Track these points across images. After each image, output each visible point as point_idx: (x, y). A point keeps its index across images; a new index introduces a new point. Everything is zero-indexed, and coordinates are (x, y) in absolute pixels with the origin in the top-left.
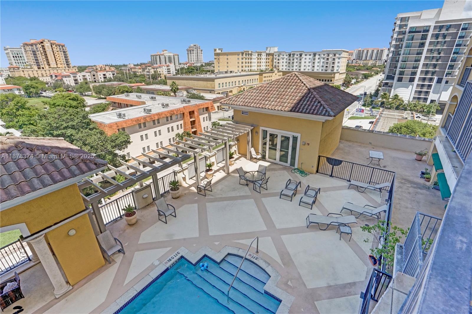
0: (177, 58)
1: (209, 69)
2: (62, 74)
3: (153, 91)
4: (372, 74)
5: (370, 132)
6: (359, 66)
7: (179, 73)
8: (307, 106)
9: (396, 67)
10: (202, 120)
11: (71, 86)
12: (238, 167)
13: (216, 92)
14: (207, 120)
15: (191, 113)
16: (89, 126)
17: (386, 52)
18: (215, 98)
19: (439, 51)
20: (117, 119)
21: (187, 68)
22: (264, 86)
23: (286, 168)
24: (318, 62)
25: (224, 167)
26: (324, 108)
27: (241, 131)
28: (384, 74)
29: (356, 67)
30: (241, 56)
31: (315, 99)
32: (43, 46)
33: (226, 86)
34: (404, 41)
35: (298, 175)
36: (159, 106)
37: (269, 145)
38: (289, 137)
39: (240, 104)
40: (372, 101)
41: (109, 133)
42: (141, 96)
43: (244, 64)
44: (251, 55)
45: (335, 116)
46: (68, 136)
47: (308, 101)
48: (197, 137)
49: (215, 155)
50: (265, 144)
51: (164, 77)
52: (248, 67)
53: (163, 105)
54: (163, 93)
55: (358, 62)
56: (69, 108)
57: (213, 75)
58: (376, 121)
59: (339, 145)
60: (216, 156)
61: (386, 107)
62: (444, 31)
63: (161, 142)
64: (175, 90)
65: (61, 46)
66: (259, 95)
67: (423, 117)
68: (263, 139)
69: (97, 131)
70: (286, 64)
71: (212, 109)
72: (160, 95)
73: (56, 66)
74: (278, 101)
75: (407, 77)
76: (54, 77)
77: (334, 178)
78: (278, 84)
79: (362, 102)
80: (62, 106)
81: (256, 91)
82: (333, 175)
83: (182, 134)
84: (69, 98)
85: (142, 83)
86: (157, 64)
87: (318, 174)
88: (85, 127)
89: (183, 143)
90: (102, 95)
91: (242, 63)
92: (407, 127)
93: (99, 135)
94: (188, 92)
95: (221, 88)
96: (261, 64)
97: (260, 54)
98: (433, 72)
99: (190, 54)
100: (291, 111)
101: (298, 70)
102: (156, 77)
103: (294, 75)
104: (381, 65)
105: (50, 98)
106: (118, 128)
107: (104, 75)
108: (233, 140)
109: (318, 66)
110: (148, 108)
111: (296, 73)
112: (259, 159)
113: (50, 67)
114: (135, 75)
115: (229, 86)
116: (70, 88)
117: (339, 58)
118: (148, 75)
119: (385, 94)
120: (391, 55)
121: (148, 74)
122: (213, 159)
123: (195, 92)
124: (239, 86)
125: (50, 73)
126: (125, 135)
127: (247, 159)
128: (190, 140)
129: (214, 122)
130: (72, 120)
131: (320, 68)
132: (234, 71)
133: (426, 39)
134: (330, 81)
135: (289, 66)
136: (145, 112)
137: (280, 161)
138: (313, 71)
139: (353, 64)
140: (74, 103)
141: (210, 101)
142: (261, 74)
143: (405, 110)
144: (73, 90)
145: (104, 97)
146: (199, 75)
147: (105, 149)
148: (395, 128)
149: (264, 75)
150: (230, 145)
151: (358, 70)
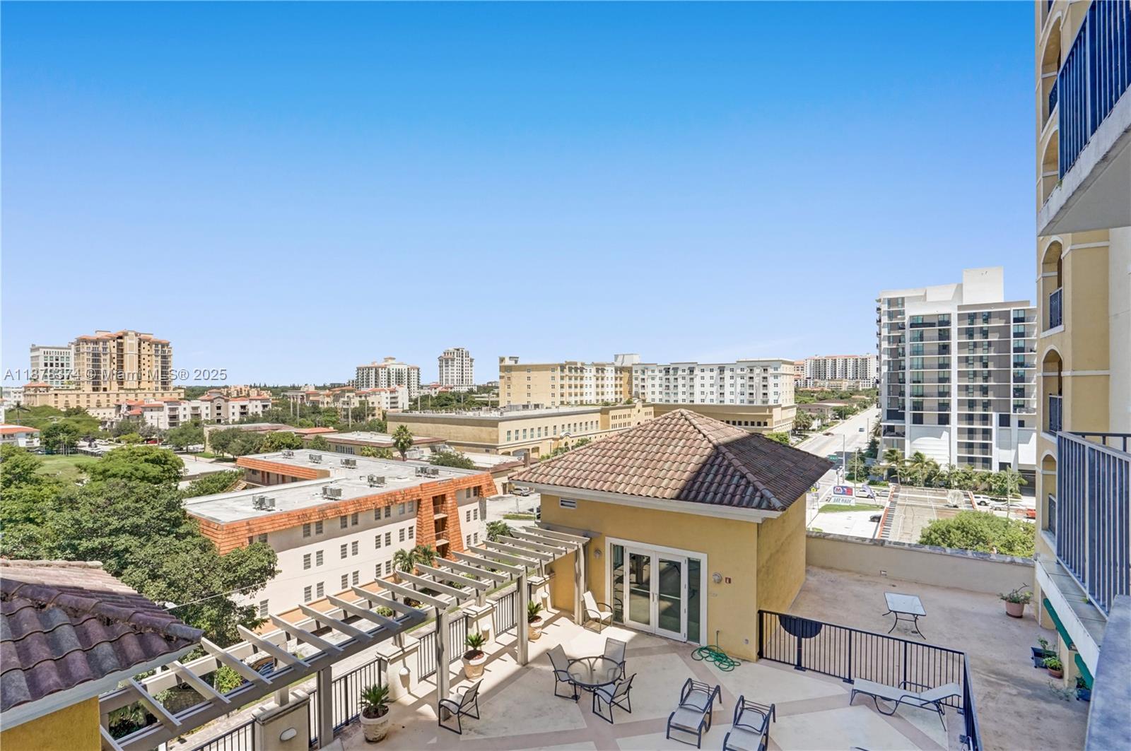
0: (416, 374)
1: (487, 399)
2: (146, 404)
3: (352, 446)
4: (855, 407)
5: (875, 544)
6: (822, 391)
7: (417, 407)
8: (715, 485)
9: (902, 394)
10: (462, 517)
11: (159, 430)
12: (553, 646)
13: (501, 452)
14: (475, 519)
15: (439, 501)
16: (178, 527)
17: (873, 365)
18: (498, 465)
19: (984, 361)
20: (253, 513)
21: (436, 395)
22: (613, 440)
23: (677, 647)
24: (732, 385)
25: (514, 644)
26: (756, 490)
27: (559, 548)
28: (880, 407)
29: (815, 395)
30: (558, 373)
31: (732, 469)
32: (120, 345)
33: (525, 437)
34: (904, 342)
35: (710, 665)
36: (362, 481)
37: (631, 583)
38: (680, 563)
39: (557, 483)
40: (866, 469)
41: (224, 547)
42: (320, 457)
43: (566, 390)
44: (581, 371)
45: (784, 509)
46: (117, 554)
47: (715, 475)
48: (448, 565)
49: (491, 612)
50: (620, 580)
51: (381, 415)
52: (576, 395)
53: (372, 479)
54: (374, 450)
55: (818, 384)
56: (138, 481)
57: (496, 413)
58: (887, 515)
59: (807, 579)
60: (495, 613)
61: (903, 480)
62: (979, 324)
63: (356, 574)
64: (403, 445)
65: (160, 346)
66: (601, 460)
67: (994, 502)
68: (615, 568)
69: (196, 541)
70: (661, 389)
71: (489, 490)
72: (368, 455)
73: (135, 385)
74: (646, 474)
75: (930, 414)
76: (125, 410)
77: (807, 671)
78: (644, 434)
79: (843, 472)
80: (123, 477)
81: (594, 452)
82: (803, 665)
83: (411, 554)
84: (147, 457)
85: (328, 427)
86: (368, 386)
87: (763, 661)
88: (166, 531)
89: (410, 579)
90: (229, 453)
91: (562, 387)
92: (962, 528)
93: (197, 553)
94: (434, 450)
95: (513, 441)
96: (603, 390)
97: (600, 369)
98: (983, 403)
99: (446, 366)
100: (678, 498)
101: (687, 402)
102: (362, 415)
103: (678, 416)
104: (869, 390)
105: (100, 455)
106: (251, 535)
107: (243, 407)
108: (539, 573)
109: (732, 393)
110: (333, 486)
111: (683, 411)
112: (606, 623)
113: (122, 388)
114: (315, 410)
115: (532, 436)
116: (154, 434)
117: (776, 377)
118: (345, 410)
119: (893, 452)
120: (885, 369)
121: (345, 407)
122: (485, 624)
123: (450, 450)
124: (555, 436)
125: (118, 400)
126: (265, 554)
127: (576, 620)
128: (430, 571)
129: (492, 523)
130: (138, 513)
131: (736, 397)
132: (542, 405)
133: (948, 338)
134: (762, 424)
135: (666, 393)
136: (325, 496)
137: (661, 625)
138: (722, 404)
139: (808, 388)
140: (155, 470)
141: (486, 473)
142: (604, 412)
143: (947, 488)
144: (161, 440)
145: (231, 456)
146: (464, 412)
147: (205, 588)
148: (935, 531)
149: (612, 413)
150: (530, 585)
151: (821, 400)
